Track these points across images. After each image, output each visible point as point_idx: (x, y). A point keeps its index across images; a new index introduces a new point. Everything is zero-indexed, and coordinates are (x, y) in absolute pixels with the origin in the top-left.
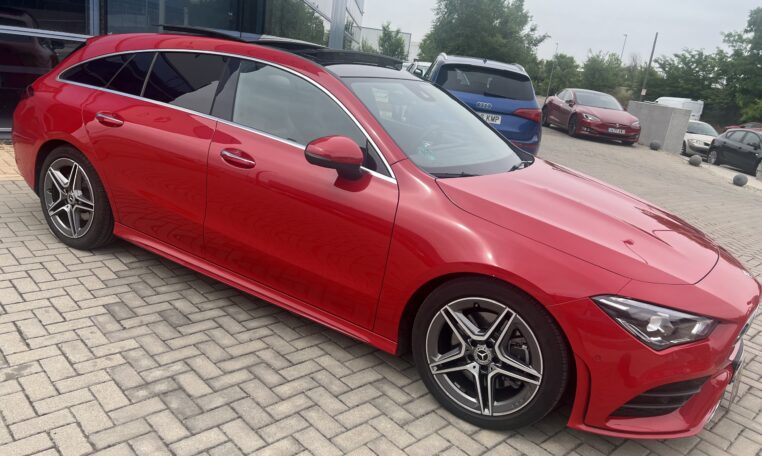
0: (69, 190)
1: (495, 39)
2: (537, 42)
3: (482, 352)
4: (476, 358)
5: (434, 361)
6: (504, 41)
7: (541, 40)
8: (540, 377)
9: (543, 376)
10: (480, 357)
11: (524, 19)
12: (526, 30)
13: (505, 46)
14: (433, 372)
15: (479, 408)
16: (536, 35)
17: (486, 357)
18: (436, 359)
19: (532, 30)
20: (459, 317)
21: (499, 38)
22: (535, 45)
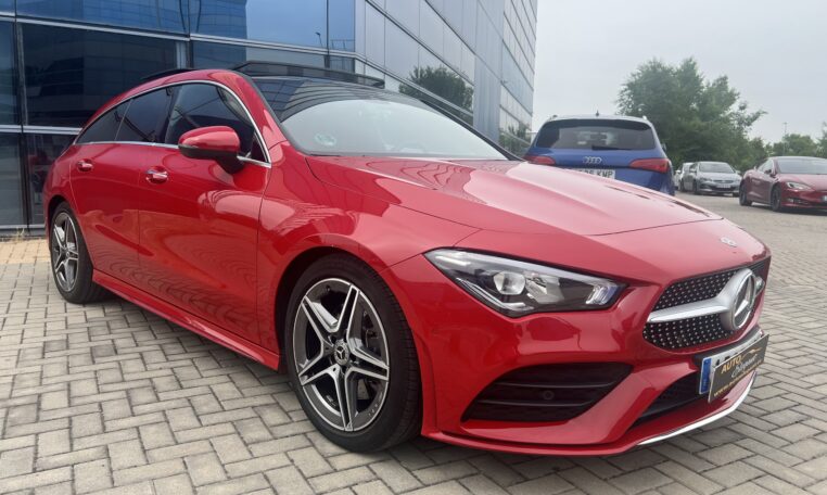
0: (64, 243)
1: (692, 123)
2: (750, 121)
3: (340, 349)
4: (337, 357)
5: (301, 369)
6: (704, 124)
7: (755, 118)
8: (387, 368)
9: (390, 366)
10: (339, 355)
11: (731, 98)
12: (734, 108)
13: (706, 128)
14: (303, 383)
15: (341, 424)
16: (748, 113)
17: (344, 354)
18: (303, 366)
19: (742, 108)
20: (318, 308)
21: (697, 121)
22: (749, 124)
